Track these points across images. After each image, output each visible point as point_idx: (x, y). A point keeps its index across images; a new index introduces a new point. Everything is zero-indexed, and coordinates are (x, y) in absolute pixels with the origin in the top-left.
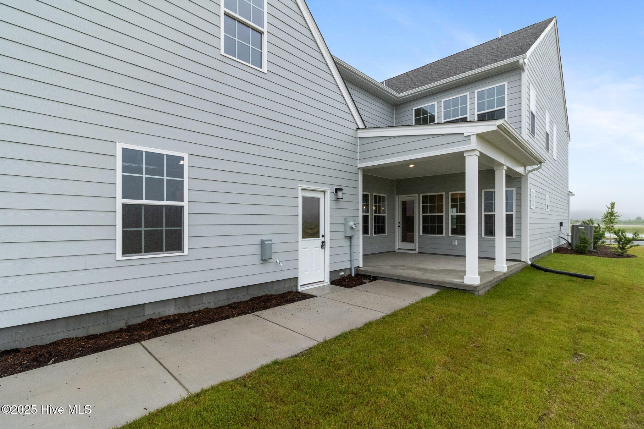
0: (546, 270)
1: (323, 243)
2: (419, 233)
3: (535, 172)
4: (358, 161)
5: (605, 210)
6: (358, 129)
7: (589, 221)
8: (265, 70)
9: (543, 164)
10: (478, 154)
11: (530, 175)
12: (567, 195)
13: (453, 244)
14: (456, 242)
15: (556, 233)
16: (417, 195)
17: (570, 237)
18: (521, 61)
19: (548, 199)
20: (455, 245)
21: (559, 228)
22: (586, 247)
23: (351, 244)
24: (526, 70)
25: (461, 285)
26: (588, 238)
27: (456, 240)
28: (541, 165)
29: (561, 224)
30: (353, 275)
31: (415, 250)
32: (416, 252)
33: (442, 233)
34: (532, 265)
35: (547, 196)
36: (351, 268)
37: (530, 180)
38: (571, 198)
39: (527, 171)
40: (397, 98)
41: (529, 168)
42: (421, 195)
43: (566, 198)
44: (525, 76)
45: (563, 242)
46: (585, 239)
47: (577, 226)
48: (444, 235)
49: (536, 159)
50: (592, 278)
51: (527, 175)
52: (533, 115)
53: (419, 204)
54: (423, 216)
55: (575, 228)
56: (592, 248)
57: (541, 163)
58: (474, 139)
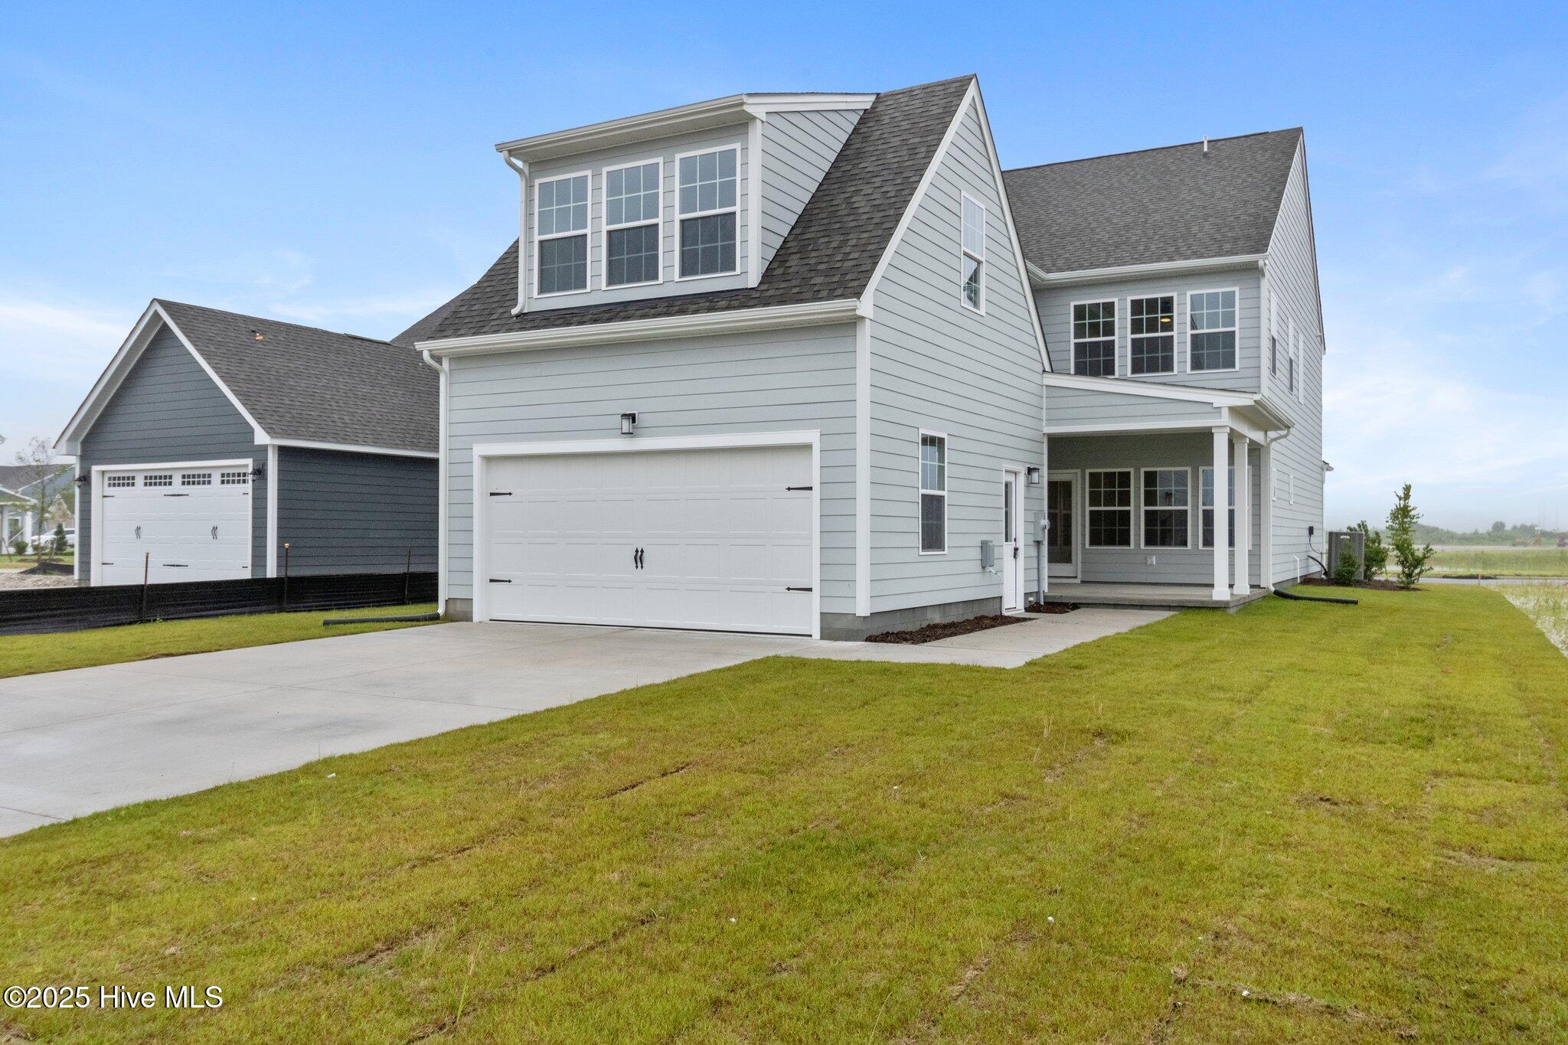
0: (1296, 598)
1: (1016, 549)
2: (1083, 544)
3: (1282, 441)
4: (1044, 422)
5: (1393, 503)
6: (1044, 371)
7: (1359, 525)
8: (982, 312)
9: (1291, 429)
10: (1228, 430)
11: (1274, 445)
12: (1319, 470)
13: (1149, 562)
14: (1154, 558)
15: (1304, 548)
16: (1078, 471)
17: (1325, 557)
18: (1261, 263)
19: (1292, 484)
20: (1151, 565)
21: (1308, 539)
22: (1351, 573)
23: (1038, 553)
24: (1267, 274)
25: (1208, 602)
26: (1355, 555)
27: (1153, 555)
28: (1288, 432)
29: (1311, 530)
30: (1042, 603)
31: (1076, 577)
32: (1078, 581)
33: (1128, 544)
34: (1276, 593)
35: (1291, 477)
36: (1038, 593)
37: (1273, 454)
38: (1327, 474)
39: (1269, 440)
40: (1043, 280)
41: (1272, 434)
42: (1088, 471)
43: (1318, 477)
44: (1265, 283)
45: (1315, 568)
46: (1350, 557)
47: (1338, 534)
48: (1132, 546)
49: (1280, 420)
50: (1355, 603)
51: (1269, 445)
52: (1274, 340)
53: (1083, 489)
54: (1091, 512)
55: (1334, 536)
56: (1362, 578)
57: (1289, 427)
58: (1225, 412)
